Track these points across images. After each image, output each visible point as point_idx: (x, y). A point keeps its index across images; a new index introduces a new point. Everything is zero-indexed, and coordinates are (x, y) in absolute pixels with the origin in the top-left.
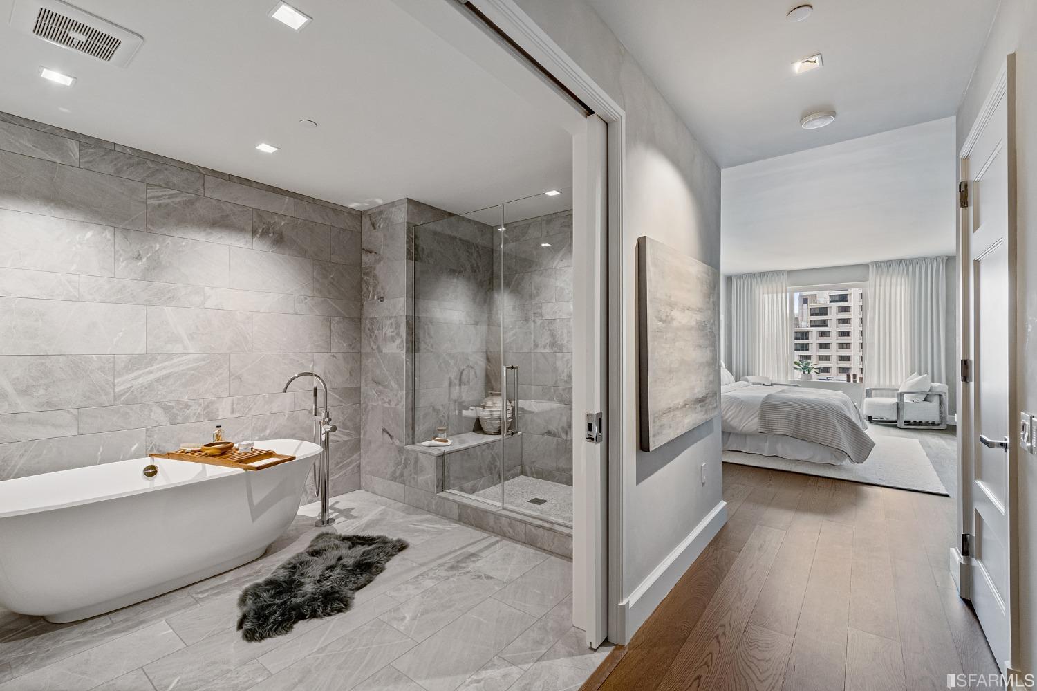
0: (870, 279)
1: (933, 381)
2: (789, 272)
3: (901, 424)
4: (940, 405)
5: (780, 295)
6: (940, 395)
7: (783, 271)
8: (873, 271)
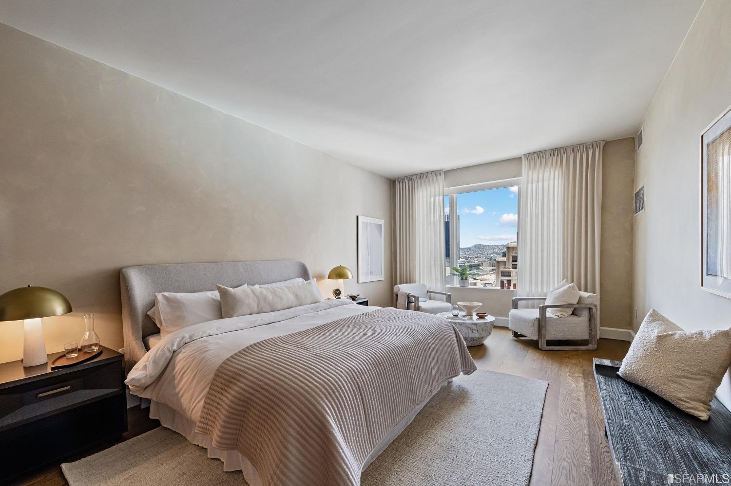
0: (523, 174)
1: (580, 290)
2: (447, 173)
3: (542, 344)
4: (590, 320)
5: (437, 198)
6: (590, 309)
7: (440, 170)
8: (525, 165)
